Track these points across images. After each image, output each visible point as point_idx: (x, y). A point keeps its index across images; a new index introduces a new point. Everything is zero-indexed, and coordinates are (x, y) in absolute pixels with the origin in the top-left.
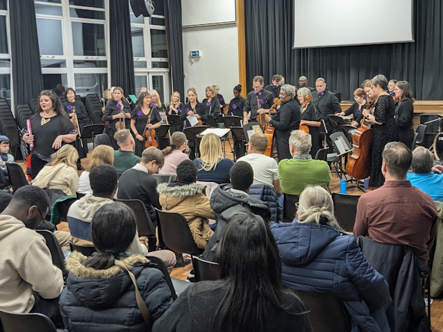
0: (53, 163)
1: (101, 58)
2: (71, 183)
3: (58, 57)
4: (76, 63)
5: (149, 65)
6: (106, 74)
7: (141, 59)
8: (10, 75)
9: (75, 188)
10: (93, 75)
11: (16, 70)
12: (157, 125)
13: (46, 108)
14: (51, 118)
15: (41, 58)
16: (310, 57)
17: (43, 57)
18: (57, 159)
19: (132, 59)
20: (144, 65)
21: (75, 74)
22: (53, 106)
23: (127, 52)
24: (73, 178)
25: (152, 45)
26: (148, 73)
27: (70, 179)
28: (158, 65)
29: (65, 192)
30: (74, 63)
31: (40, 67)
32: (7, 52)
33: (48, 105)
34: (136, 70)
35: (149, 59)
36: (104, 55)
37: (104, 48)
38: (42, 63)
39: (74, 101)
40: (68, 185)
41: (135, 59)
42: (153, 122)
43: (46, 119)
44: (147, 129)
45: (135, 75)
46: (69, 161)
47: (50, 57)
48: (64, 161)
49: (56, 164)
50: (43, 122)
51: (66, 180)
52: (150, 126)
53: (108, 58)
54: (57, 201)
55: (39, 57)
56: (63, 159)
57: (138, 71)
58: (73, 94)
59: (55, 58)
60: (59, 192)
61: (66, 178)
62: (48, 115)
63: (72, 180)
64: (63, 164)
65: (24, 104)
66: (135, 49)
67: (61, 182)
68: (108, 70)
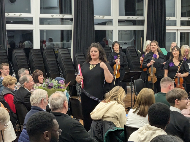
0: (107, 100)
1: (140, 18)
2: (120, 117)
3: (107, 17)
4: (120, 22)
5: (178, 23)
6: (143, 31)
7: (172, 19)
8: (71, 31)
9: (123, 121)
10: (130, 31)
11: (76, 27)
12: (186, 75)
13: (95, 57)
14: (97, 65)
15: (95, 18)
17: (96, 17)
18: (110, 98)
19: (165, 18)
20: (174, 23)
21: (118, 30)
22: (100, 55)
23: (161, 12)
24: (122, 113)
25: (182, 7)
26: (177, 30)
27: (119, 114)
28: (186, 24)
29: (115, 124)
30: (118, 22)
31: (93, 25)
32: (71, 14)
33: (96, 55)
34: (167, 27)
35: (178, 18)
36: (142, 15)
37: (143, 10)
38: (95, 22)
39: (118, 52)
40: (117, 119)
41: (167, 18)
42: (182, 72)
43: (93, 65)
44: (177, 77)
45: (167, 31)
46: (119, 99)
47: (101, 17)
48: (115, 99)
49: (109, 101)
50: (91, 67)
51: (117, 115)
52: (179, 75)
53: (145, 17)
54: (109, 130)
55: (93, 17)
56: (114, 98)
57: (169, 29)
58: (118, 47)
59: (105, 18)
60: (111, 123)
61: (117, 113)
62: (95, 62)
63: (121, 114)
64: (114, 102)
65: (80, 53)
66: (168, 10)
67: (113, 116)
68: (145, 28)
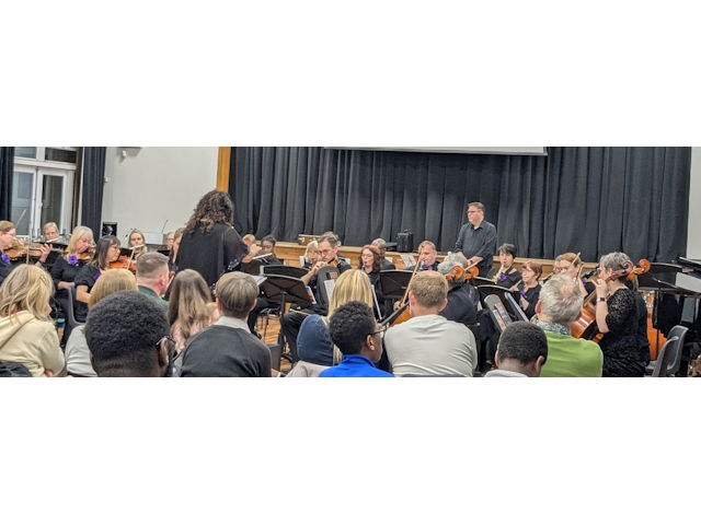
5: (41, 154)
16: (354, 166)
26: (37, 168)
57: (20, 164)
